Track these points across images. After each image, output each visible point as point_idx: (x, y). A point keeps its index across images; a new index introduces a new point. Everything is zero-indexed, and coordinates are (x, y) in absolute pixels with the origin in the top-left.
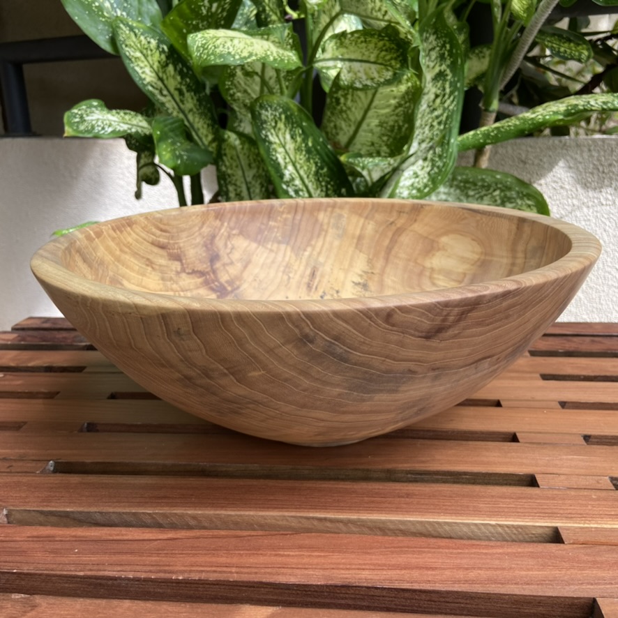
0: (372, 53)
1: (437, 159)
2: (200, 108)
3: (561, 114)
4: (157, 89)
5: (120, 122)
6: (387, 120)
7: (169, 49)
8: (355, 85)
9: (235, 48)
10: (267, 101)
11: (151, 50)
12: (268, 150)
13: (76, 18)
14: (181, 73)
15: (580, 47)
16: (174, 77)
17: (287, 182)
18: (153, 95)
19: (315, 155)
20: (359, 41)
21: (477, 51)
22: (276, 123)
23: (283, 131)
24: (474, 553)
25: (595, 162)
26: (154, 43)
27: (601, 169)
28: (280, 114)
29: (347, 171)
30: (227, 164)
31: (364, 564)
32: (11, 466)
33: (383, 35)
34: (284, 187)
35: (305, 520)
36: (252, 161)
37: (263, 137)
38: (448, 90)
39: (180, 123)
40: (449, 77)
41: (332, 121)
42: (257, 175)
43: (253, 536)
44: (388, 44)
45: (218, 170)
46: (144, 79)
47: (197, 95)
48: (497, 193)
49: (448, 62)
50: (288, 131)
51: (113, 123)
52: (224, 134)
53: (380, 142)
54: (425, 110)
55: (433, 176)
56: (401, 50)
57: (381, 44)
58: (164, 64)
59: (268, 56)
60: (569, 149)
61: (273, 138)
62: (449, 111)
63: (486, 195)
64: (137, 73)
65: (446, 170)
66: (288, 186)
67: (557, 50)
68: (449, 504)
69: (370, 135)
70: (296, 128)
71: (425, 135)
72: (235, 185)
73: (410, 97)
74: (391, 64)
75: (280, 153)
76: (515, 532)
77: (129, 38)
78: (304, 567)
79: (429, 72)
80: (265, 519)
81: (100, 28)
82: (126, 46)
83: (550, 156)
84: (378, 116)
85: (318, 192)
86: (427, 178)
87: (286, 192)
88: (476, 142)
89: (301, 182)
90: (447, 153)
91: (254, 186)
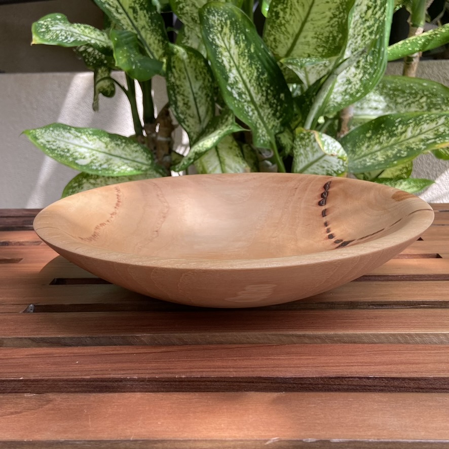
1: (369, 67)
2: (152, 25)
4: (113, 7)
5: (81, 34)
6: (322, 31)
12: (215, 53)
17: (231, 84)
18: (110, 12)
19: (257, 61)
22: (222, 28)
23: (228, 36)
28: (226, 20)
29: (286, 78)
30: (176, 75)
34: (229, 89)
36: (198, 73)
37: (211, 41)
38: (379, 2)
39: (134, 37)
41: (272, 34)
42: (203, 86)
45: (168, 80)
47: (150, 13)
48: (424, 99)
50: (232, 37)
51: (74, 34)
52: (173, 48)
53: (316, 54)
54: (357, 21)
55: (365, 82)
61: (219, 42)
62: (380, 21)
63: (413, 102)
65: (376, 76)
66: (232, 88)
69: (307, 47)
70: (240, 34)
71: (357, 44)
72: (183, 95)
75: (225, 57)
84: (314, 28)
85: (259, 96)
86: (360, 84)
87: (231, 94)
88: (405, 50)
89: (244, 86)
90: (377, 61)
91: (200, 96)
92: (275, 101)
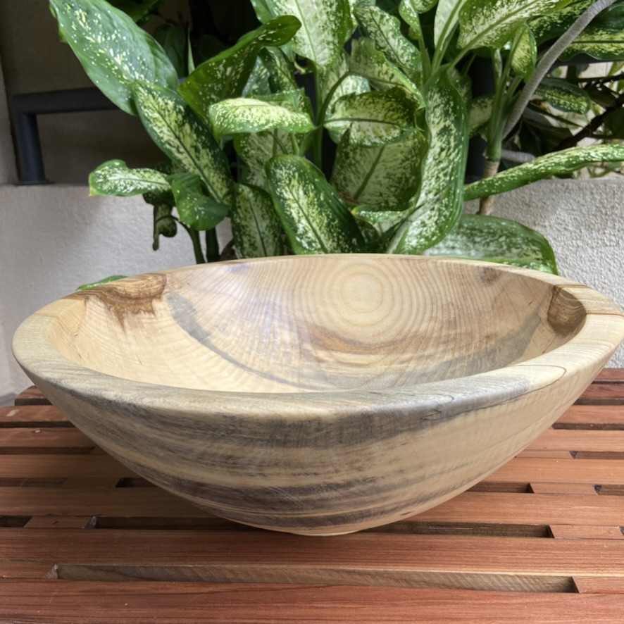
0: (380, 113)
1: (444, 209)
2: (215, 163)
3: (562, 165)
4: (174, 147)
5: (141, 180)
6: (394, 172)
7: (185, 109)
8: (364, 143)
9: (254, 117)
10: (281, 161)
11: (169, 111)
12: (283, 207)
13: (97, 82)
14: (197, 131)
15: (579, 99)
16: (190, 136)
17: (301, 235)
18: (171, 152)
19: (327, 209)
20: (368, 102)
21: (479, 101)
22: (290, 180)
23: (297, 187)
24: (495, 604)
25: (597, 205)
26: (171, 104)
27: (604, 211)
28: (294, 173)
29: (358, 222)
30: (242, 216)
31: (393, 616)
32: (57, 522)
33: (390, 96)
34: (298, 239)
35: (335, 573)
36: (265, 212)
37: (278, 194)
38: (452, 144)
39: (197, 179)
40: (453, 132)
41: (342, 174)
42: (270, 225)
43: (288, 589)
44: (395, 105)
46: (162, 138)
47: (212, 152)
48: (503, 239)
49: (452, 118)
50: (301, 187)
51: (134, 181)
52: (238, 187)
53: (389, 193)
54: (431, 163)
55: (440, 225)
56: (408, 110)
57: (388, 104)
58: (181, 123)
59: (284, 122)
60: (571, 192)
61: (287, 195)
62: (454, 163)
63: (492, 241)
64: (156, 132)
65: (452, 219)
66: (301, 238)
67: (557, 102)
68: (470, 556)
69: (378, 187)
70: (308, 184)
71: (432, 186)
72: (249, 235)
73: (417, 151)
74: (398, 122)
75: (294, 208)
76: (533, 582)
77: (147, 100)
78: (337, 618)
79: (434, 127)
80: (298, 572)
81: (119, 91)
82: (145, 107)
83: (553, 199)
84: (386, 169)
85: (330, 242)
86: (435, 227)
87: (300, 244)
88: (482, 192)
89: (313, 234)
90: (453, 203)
91: (267, 236)
92: (347, 246)
